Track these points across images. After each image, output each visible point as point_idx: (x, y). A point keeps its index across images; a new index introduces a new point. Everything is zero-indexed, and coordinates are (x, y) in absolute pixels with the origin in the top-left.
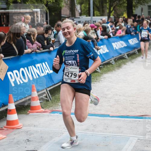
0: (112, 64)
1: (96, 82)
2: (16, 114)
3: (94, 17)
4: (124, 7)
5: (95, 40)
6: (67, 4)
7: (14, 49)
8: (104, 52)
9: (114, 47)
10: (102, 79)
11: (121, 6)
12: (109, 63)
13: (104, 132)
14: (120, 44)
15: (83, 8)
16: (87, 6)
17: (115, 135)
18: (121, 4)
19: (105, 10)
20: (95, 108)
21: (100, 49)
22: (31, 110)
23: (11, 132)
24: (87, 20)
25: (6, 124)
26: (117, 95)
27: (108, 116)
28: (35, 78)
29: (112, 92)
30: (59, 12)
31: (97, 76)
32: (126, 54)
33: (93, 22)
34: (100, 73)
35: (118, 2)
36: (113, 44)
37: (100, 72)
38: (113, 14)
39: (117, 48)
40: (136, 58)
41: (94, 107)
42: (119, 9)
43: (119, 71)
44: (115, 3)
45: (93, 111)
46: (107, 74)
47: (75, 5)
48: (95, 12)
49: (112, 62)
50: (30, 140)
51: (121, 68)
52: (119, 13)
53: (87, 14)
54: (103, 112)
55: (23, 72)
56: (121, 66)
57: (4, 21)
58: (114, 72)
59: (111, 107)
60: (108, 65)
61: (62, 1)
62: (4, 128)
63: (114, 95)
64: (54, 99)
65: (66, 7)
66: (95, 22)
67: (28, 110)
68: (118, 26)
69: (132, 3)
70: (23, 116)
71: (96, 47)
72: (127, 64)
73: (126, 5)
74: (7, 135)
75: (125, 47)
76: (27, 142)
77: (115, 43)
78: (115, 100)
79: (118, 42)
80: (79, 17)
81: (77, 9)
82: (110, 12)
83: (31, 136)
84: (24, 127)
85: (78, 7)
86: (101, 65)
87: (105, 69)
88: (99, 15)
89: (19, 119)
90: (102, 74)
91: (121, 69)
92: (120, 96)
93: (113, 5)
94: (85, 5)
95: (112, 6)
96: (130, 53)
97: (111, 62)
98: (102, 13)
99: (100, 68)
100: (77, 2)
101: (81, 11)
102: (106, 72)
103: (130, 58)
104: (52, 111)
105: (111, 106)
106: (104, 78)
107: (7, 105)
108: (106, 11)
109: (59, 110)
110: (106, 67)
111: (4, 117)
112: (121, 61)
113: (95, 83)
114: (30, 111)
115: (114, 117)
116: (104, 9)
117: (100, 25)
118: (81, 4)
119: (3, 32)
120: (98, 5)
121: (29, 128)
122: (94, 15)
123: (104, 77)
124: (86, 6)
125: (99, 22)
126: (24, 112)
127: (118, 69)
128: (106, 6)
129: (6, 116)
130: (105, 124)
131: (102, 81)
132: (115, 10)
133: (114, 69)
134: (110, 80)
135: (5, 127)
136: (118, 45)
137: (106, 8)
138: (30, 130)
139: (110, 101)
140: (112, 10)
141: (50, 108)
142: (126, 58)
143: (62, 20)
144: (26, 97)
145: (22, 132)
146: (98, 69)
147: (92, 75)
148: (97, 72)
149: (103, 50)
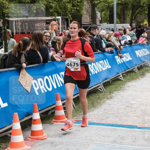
0: (135, 72)
1: (120, 90)
2: (41, 124)
4: (145, 14)
8: (127, 60)
9: (137, 55)
10: (126, 88)
12: (132, 71)
14: (143, 52)
15: (103, 16)
18: (142, 12)
20: (121, 118)
22: (55, 119)
23: (36, 143)
24: (109, 28)
25: (30, 134)
26: (142, 104)
27: (136, 127)
28: (59, 86)
30: (79, 20)
31: (120, 84)
32: (149, 62)
35: (140, 10)
36: (136, 52)
37: (123, 80)
39: (140, 56)
43: (143, 79)
44: (138, 10)
46: (131, 82)
49: (135, 70)
51: (145, 76)
55: (47, 80)
56: (144, 74)
58: (137, 80)
59: (138, 117)
61: (82, 9)
62: (28, 138)
63: (140, 104)
64: (78, 108)
65: (87, 14)
67: (52, 119)
70: (47, 126)
71: (119, 54)
73: (147, 12)
74: (31, 146)
77: (138, 51)
79: (141, 50)
80: (100, 24)
81: (97, 17)
83: (56, 147)
84: (49, 137)
85: (98, 15)
86: (124, 73)
87: (128, 77)
88: (119, 22)
89: (44, 129)
90: (126, 82)
91: (145, 78)
93: (135, 12)
97: (134, 70)
99: (123, 76)
101: (101, 19)
102: (129, 80)
104: (77, 121)
106: (128, 86)
107: (32, 114)
111: (28, 126)
112: (145, 69)
113: (119, 91)
114: (54, 120)
115: (142, 129)
116: (125, 16)
118: (101, 12)
121: (54, 139)
123: (128, 85)
126: (48, 121)
128: (127, 13)
129: (30, 126)
133: (137, 78)
134: (134, 88)
135: (29, 138)
136: (141, 53)
138: (55, 141)
141: (74, 118)
142: (149, 66)
143: (82, 27)
144: (50, 106)
145: (47, 143)
146: (121, 77)
147: (116, 83)
148: (120, 80)
149: (127, 57)
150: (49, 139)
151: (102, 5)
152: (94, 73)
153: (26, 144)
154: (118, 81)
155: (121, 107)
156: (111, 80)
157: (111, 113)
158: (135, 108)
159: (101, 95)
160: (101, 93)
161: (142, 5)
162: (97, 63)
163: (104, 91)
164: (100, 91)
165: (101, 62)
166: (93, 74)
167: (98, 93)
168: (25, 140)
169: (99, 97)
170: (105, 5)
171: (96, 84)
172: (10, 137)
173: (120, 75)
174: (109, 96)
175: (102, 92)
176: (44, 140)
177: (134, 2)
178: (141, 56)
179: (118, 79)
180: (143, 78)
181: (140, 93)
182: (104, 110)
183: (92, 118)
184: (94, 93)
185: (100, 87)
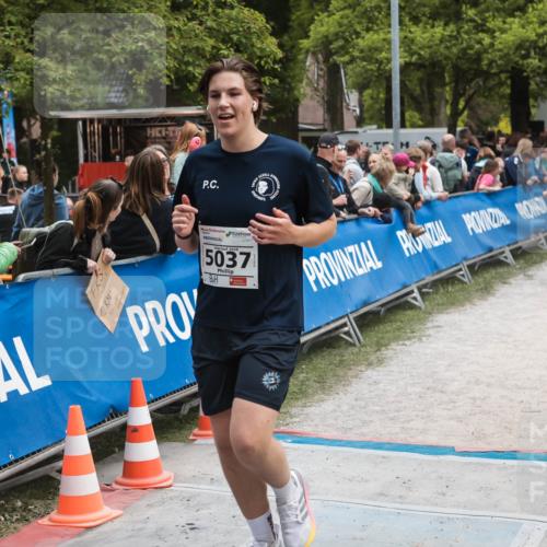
0: (463, 282)
1: (409, 339)
2: (154, 443)
3: (403, 131)
4: (502, 97)
5: (408, 204)
6: (316, 89)
7: (148, 233)
8: (436, 244)
9: (469, 227)
10: (431, 332)
11: (493, 93)
12: (450, 280)
13: (437, 505)
14: (489, 219)
15: (367, 102)
16: (382, 96)
17: (474, 512)
18: (490, 89)
19: (440, 108)
20: (406, 425)
21: (423, 233)
22: (201, 429)
23: (136, 500)
24: (382, 140)
25: (121, 474)
26: (477, 382)
27: (451, 451)
29: (461, 374)
30: (290, 115)
31: (412, 320)
32: (507, 250)
33: (402, 144)
34: (424, 312)
35: (481, 83)
36: (466, 217)
37: (423, 307)
38: (466, 120)
39: (479, 231)
40: (541, 262)
41: (403, 422)
42: (484, 103)
43: (485, 303)
44: (473, 84)
45: (402, 436)
46: (448, 313)
47: (342, 91)
48: (407, 115)
49: (463, 275)
50: (197, 524)
51: (493, 295)
52: (485, 116)
53: (382, 120)
54: (432, 440)
55: (174, 305)
56: (492, 287)
57: (115, 145)
58: (468, 306)
60: (448, 283)
61: (301, 81)
62: (115, 486)
63: (469, 383)
65: (312, 98)
66: (407, 145)
67: (191, 429)
68: (481, 158)
69: (529, 84)
70: (175, 447)
71: (411, 225)
72: (510, 284)
73: (508, 91)
74: (124, 509)
75: (503, 227)
76: (188, 531)
77: (473, 214)
78: (474, 399)
79: (482, 212)
80: (355, 130)
81: (348, 105)
82: (456, 114)
83: (200, 512)
84: (181, 482)
85: (352, 99)
86: (425, 286)
87: (439, 298)
88: (420, 123)
89: (163, 456)
90: (430, 313)
91: (492, 299)
92: (489, 385)
93: (465, 90)
94: (376, 92)
95: (461, 96)
96: (520, 248)
97: (458, 275)
98: (429, 117)
99: (423, 295)
100: (350, 82)
101: (361, 111)
102: (443, 308)
103: (522, 261)
105: (459, 420)
106: (438, 327)
107: (126, 412)
108: (443, 110)
109: (290, 430)
110: (442, 290)
111: (117, 450)
112: (493, 272)
113: (406, 342)
114: (196, 431)
115: (469, 456)
116: (436, 103)
117: (422, 154)
118: (361, 88)
119: (112, 179)
120: (418, 91)
121: (195, 486)
122: (403, 125)
123: (436, 324)
124: (378, 95)
125: (420, 148)
126: (178, 434)
127: (483, 298)
128: (442, 94)
129: (122, 448)
130: (441, 478)
131: (429, 336)
132: (471, 109)
133: (468, 299)
134: (454, 333)
135: (117, 483)
136: (482, 220)
137: (443, 103)
138: (199, 495)
139: (457, 404)
140: (461, 107)
142: (508, 261)
143: (300, 139)
144: (185, 388)
145: (171, 499)
146: (415, 298)
147: (398, 317)
148: (412, 307)
149: (434, 235)
150: (178, 488)
151: (358, 69)
152: (329, 285)
153: (107, 502)
154: (405, 309)
155: (410, 390)
156: (382, 306)
157: (377, 408)
158: (453, 393)
159: (348, 354)
160: (351, 349)
161: (485, 68)
162: (336, 252)
163: (359, 340)
164: (347, 341)
165: (351, 249)
166: (324, 286)
167: (339, 347)
168: (103, 490)
169: (341, 362)
170: (369, 67)
171: (332, 318)
172: (59, 482)
173: (412, 292)
174: (373, 358)
175: (354, 345)
176: (164, 491)
177: (459, 58)
178: (481, 231)
179: (408, 302)
180: (486, 300)
181: (472, 348)
182: (356, 400)
183: (316, 425)
184: (328, 348)
185: (346, 329)
